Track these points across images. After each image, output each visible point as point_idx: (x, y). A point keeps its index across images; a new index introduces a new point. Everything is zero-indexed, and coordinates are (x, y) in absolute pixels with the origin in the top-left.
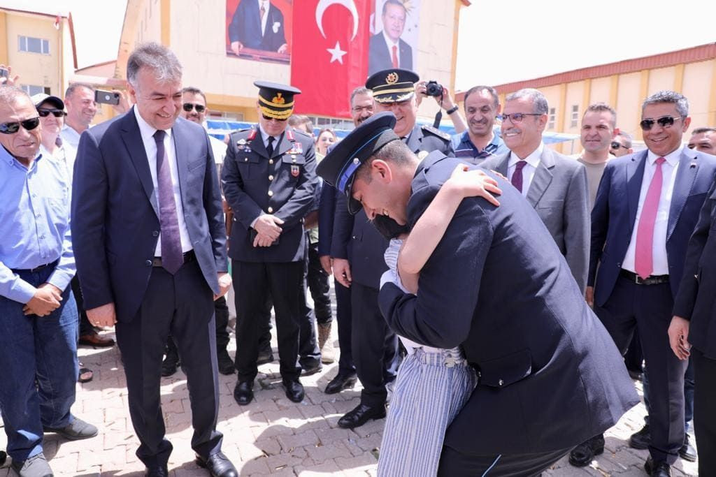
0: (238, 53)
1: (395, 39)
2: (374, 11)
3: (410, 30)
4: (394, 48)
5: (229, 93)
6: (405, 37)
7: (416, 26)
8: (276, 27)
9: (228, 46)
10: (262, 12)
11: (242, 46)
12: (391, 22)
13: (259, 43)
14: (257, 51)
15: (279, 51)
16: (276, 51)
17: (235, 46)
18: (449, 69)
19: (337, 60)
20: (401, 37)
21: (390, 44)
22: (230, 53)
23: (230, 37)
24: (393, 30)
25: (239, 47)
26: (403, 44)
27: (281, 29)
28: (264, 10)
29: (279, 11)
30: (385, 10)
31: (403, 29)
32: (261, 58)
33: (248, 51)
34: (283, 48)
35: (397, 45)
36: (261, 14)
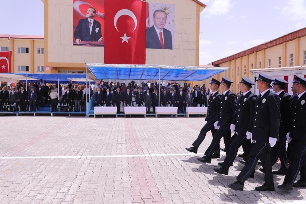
0: (79, 44)
1: (160, 29)
2: (148, 16)
3: (169, 23)
4: (161, 33)
5: (75, 62)
6: (167, 27)
7: (173, 21)
8: (97, 30)
9: (74, 41)
10: (90, 24)
11: (80, 40)
12: (158, 21)
13: (89, 38)
14: (88, 42)
15: (99, 41)
16: (97, 41)
17: (77, 41)
18: (194, 40)
19: (125, 42)
20: (164, 27)
21: (158, 31)
22: (75, 44)
23: (75, 37)
24: (159, 24)
25: (79, 41)
26: (165, 31)
27: (99, 31)
28: (91, 23)
29: (99, 22)
30: (154, 15)
31: (165, 23)
32: (89, 45)
33: (84, 42)
34: (101, 39)
35: (162, 31)
36: (90, 25)
